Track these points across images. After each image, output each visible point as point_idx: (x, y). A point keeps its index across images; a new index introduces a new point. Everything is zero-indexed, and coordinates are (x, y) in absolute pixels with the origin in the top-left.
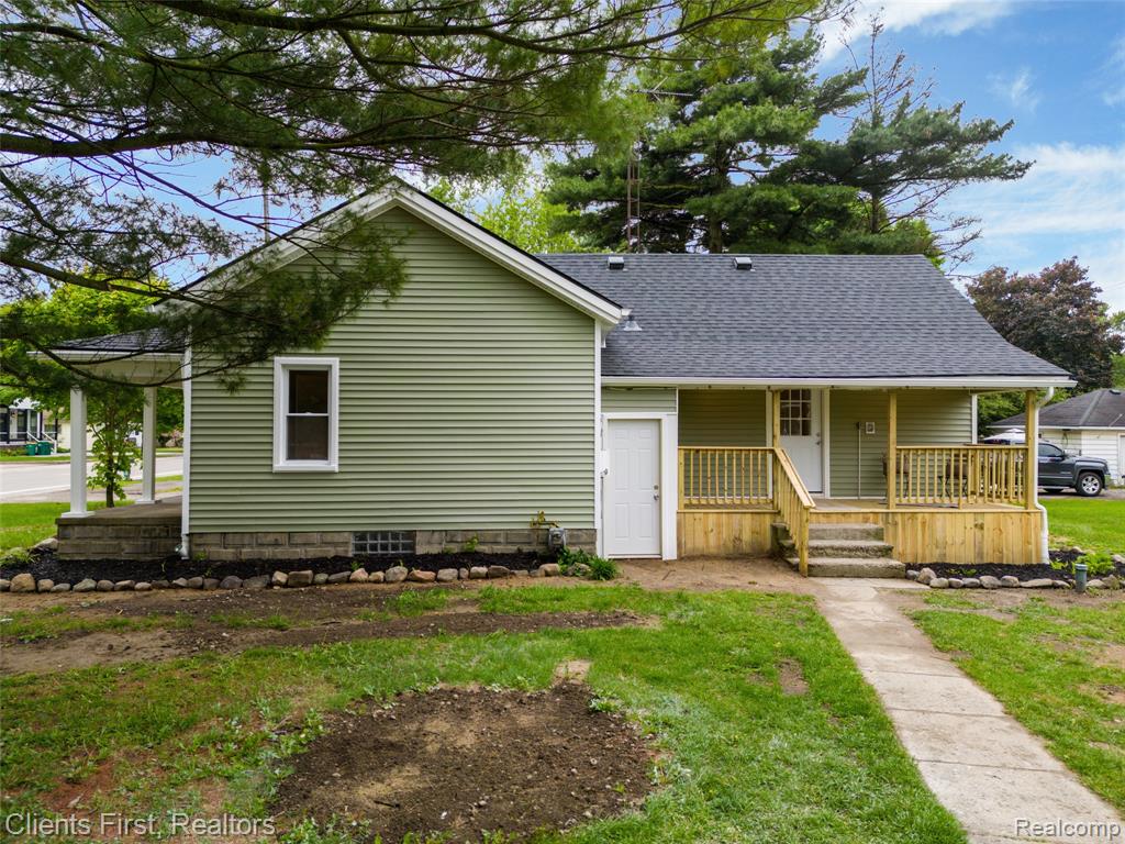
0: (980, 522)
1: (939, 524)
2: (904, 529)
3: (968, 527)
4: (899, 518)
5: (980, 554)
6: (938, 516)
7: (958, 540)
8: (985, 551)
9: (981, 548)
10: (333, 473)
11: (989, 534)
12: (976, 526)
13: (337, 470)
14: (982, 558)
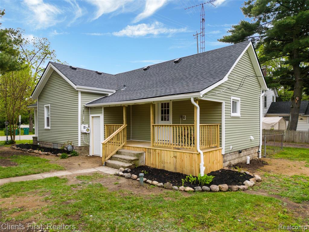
0: (175, 155)
1: (163, 155)
2: (153, 155)
3: (172, 157)
4: (152, 151)
5: (175, 168)
6: (162, 151)
7: (168, 162)
8: (177, 167)
9: (176, 166)
10: (49, 129)
11: (178, 160)
12: (174, 156)
13: (50, 129)
14: (176, 170)
